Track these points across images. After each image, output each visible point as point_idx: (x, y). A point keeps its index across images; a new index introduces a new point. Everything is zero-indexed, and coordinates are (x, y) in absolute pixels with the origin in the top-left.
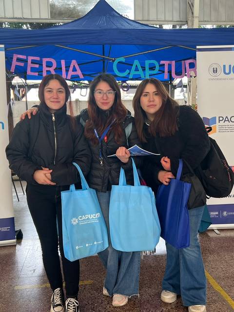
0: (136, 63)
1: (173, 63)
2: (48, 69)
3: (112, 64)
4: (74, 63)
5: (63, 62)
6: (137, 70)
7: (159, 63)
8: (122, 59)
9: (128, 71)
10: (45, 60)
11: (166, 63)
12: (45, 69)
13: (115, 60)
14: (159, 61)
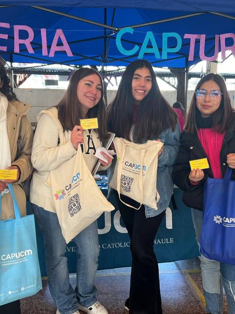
0: (150, 36)
1: (203, 38)
2: (22, 41)
3: (114, 38)
4: (59, 33)
5: (43, 32)
6: (150, 46)
7: (182, 38)
8: (129, 30)
9: (137, 48)
10: (17, 28)
11: (193, 37)
12: (17, 41)
13: (118, 31)
14: (182, 35)
